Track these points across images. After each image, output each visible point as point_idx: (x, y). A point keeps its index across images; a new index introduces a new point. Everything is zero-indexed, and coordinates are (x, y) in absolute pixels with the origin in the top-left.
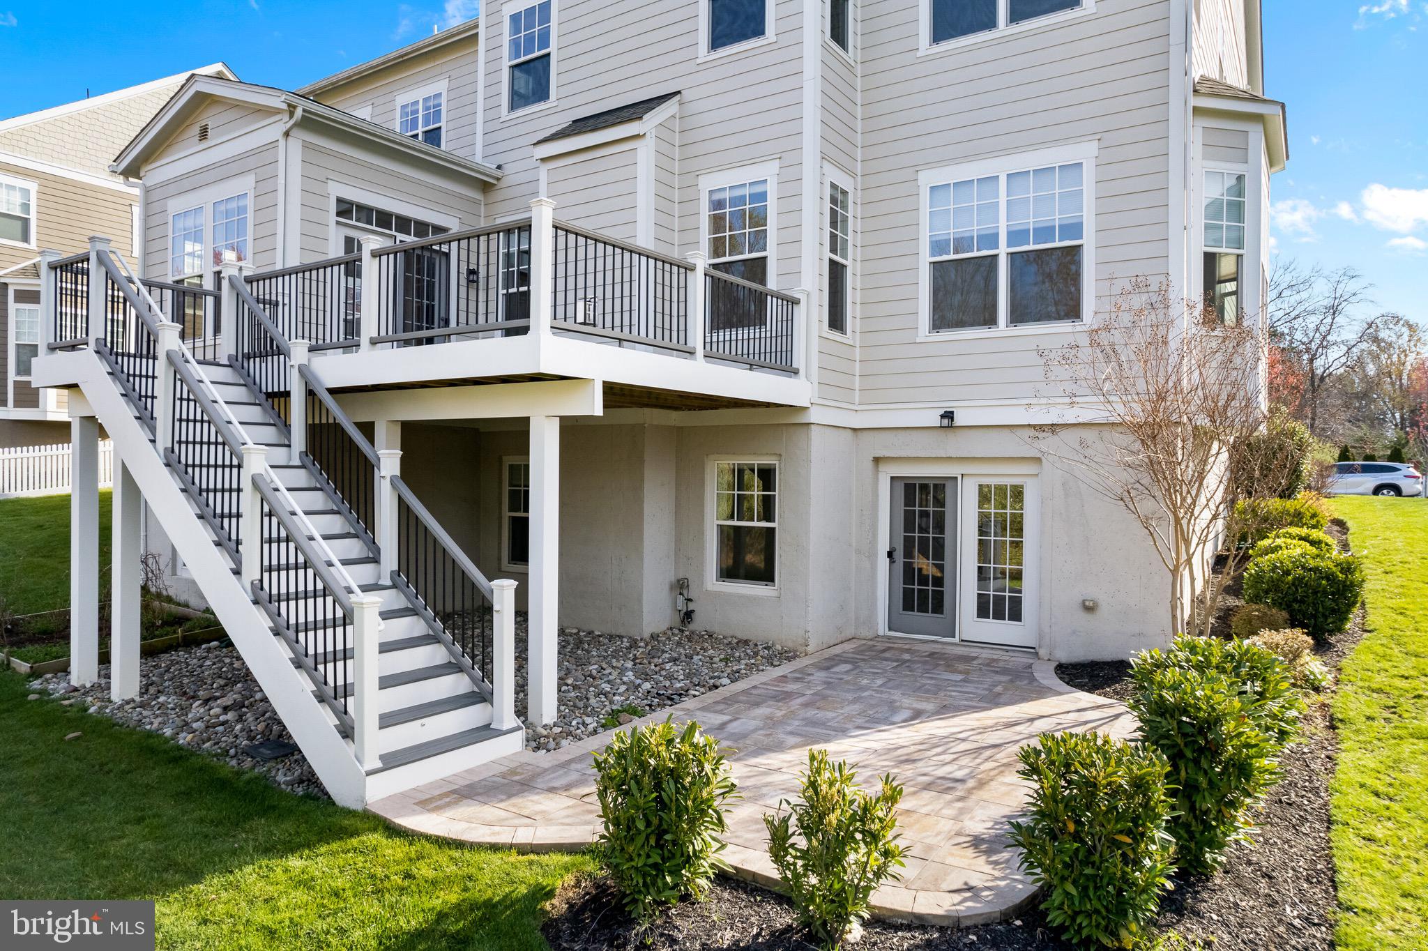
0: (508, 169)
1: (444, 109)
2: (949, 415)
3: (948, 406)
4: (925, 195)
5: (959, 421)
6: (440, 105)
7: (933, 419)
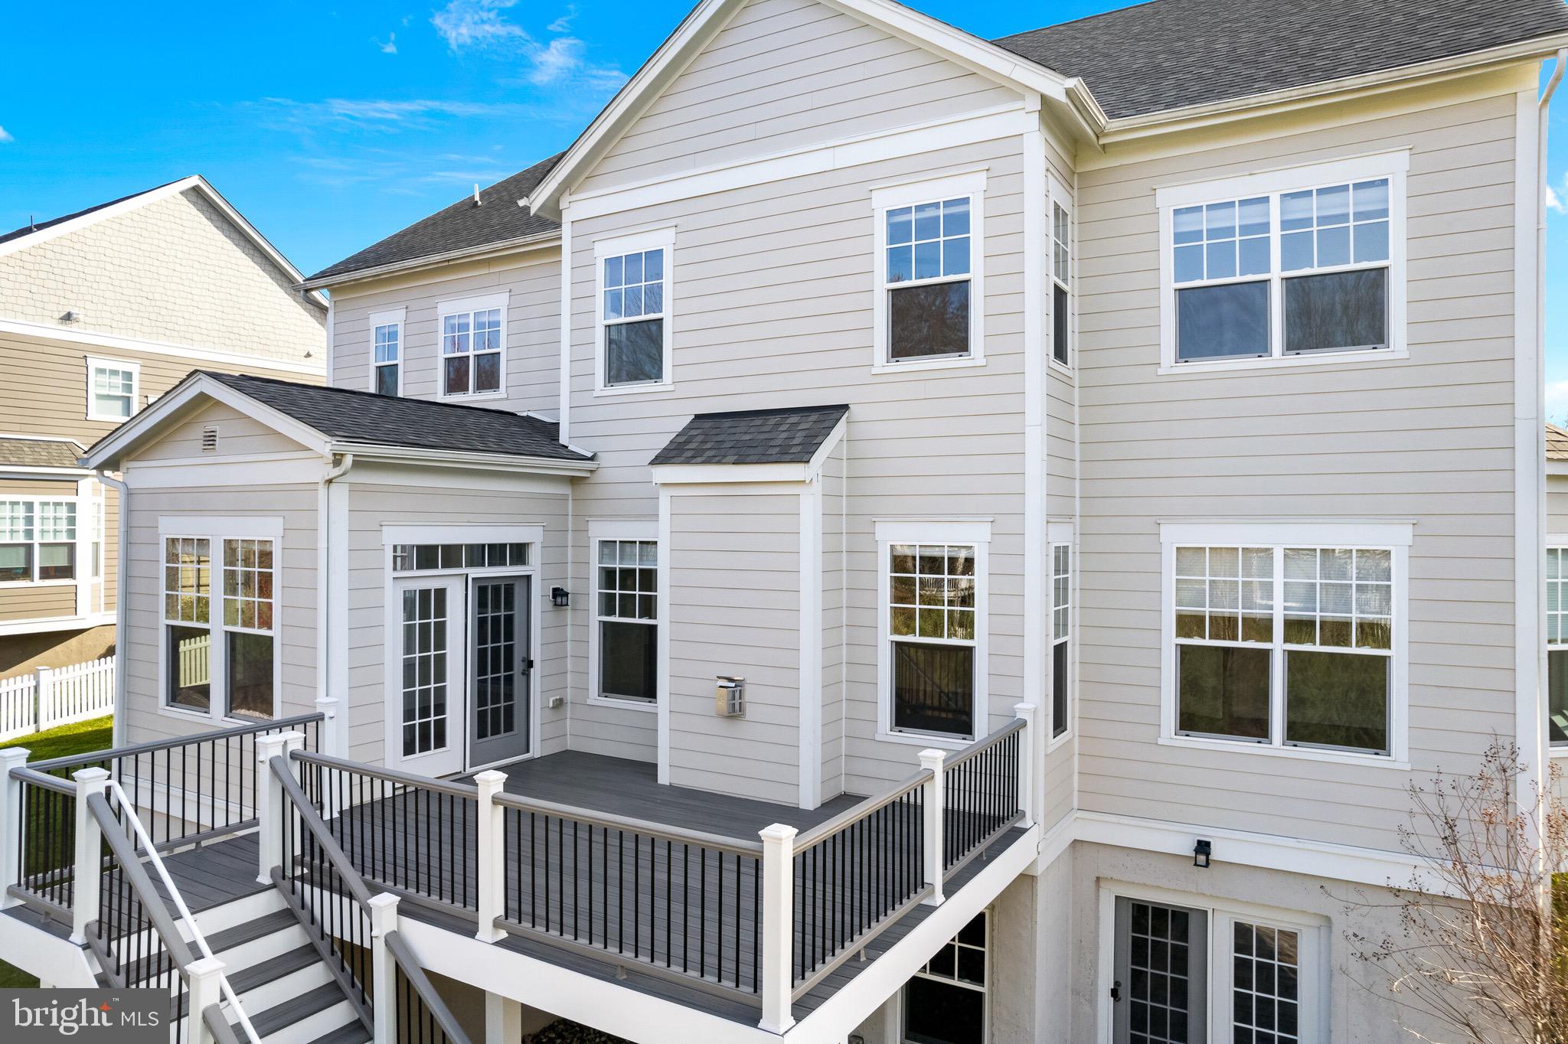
0: (604, 460)
1: (503, 329)
2: (1203, 847)
3: (1205, 834)
4: (1170, 560)
5: (1216, 854)
6: (498, 324)
7: (1187, 848)
